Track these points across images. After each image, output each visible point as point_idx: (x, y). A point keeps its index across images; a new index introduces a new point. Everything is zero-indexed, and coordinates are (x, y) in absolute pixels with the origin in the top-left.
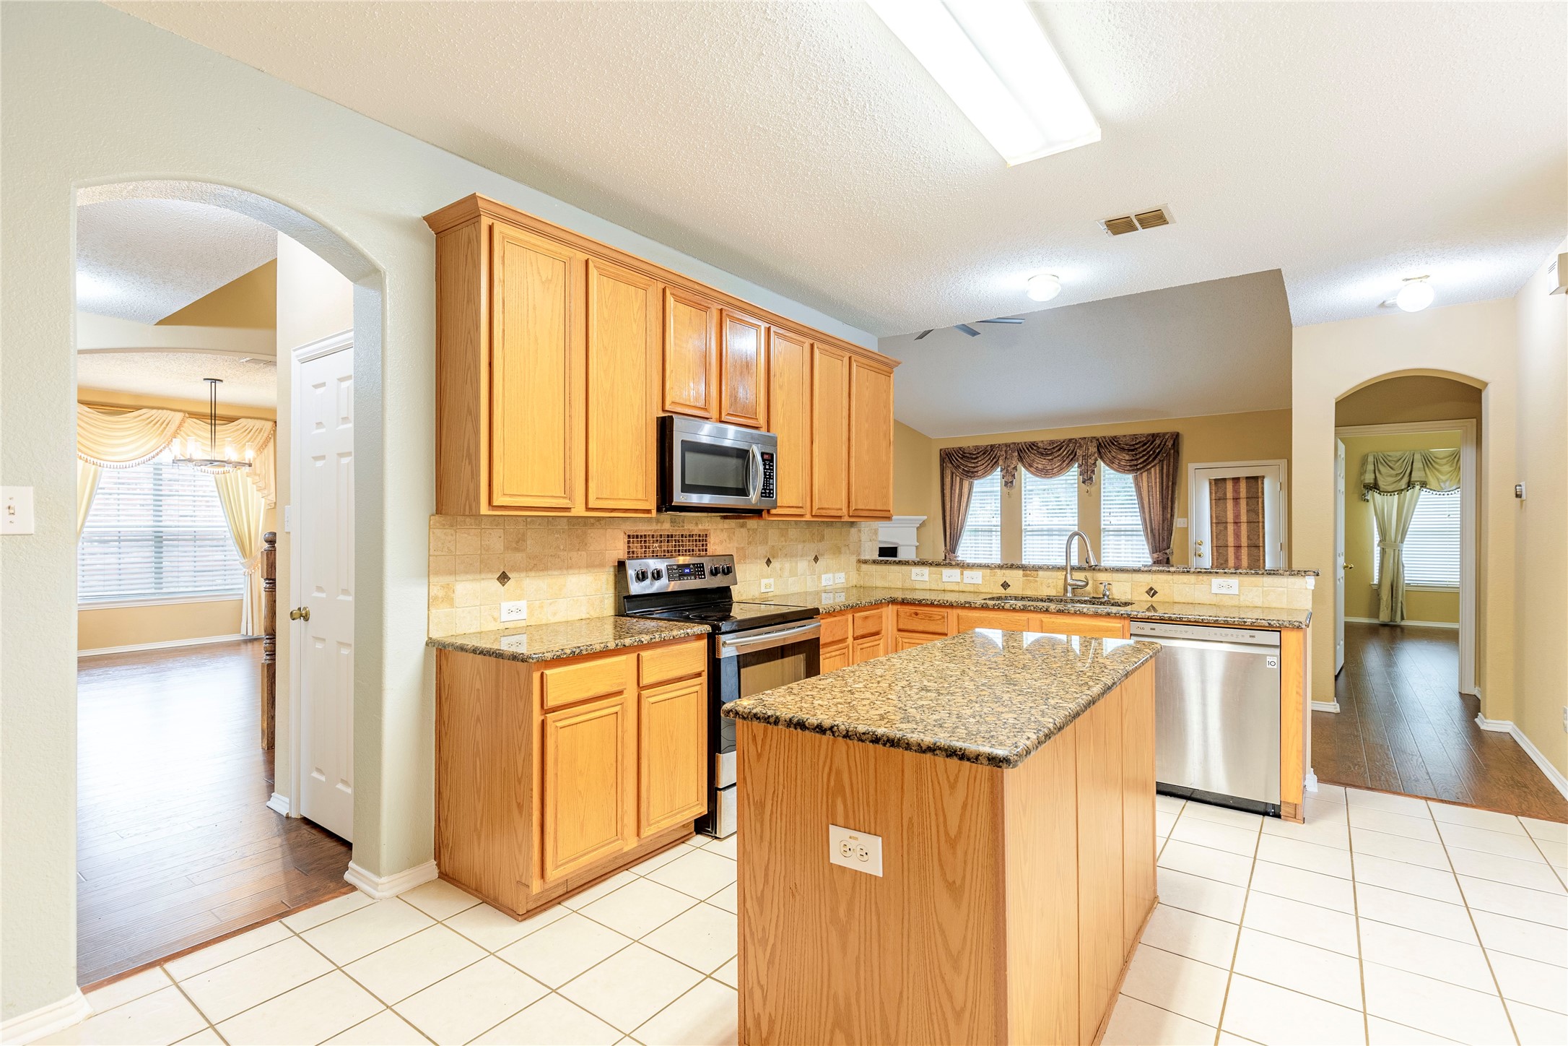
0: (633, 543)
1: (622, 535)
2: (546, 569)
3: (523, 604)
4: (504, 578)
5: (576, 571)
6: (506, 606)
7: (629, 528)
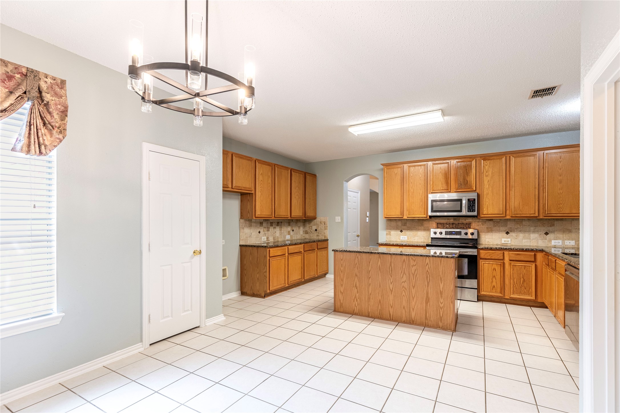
0: (439, 225)
1: (435, 223)
2: (412, 230)
3: (406, 237)
4: (401, 231)
5: (420, 231)
6: (402, 237)
7: (437, 221)
